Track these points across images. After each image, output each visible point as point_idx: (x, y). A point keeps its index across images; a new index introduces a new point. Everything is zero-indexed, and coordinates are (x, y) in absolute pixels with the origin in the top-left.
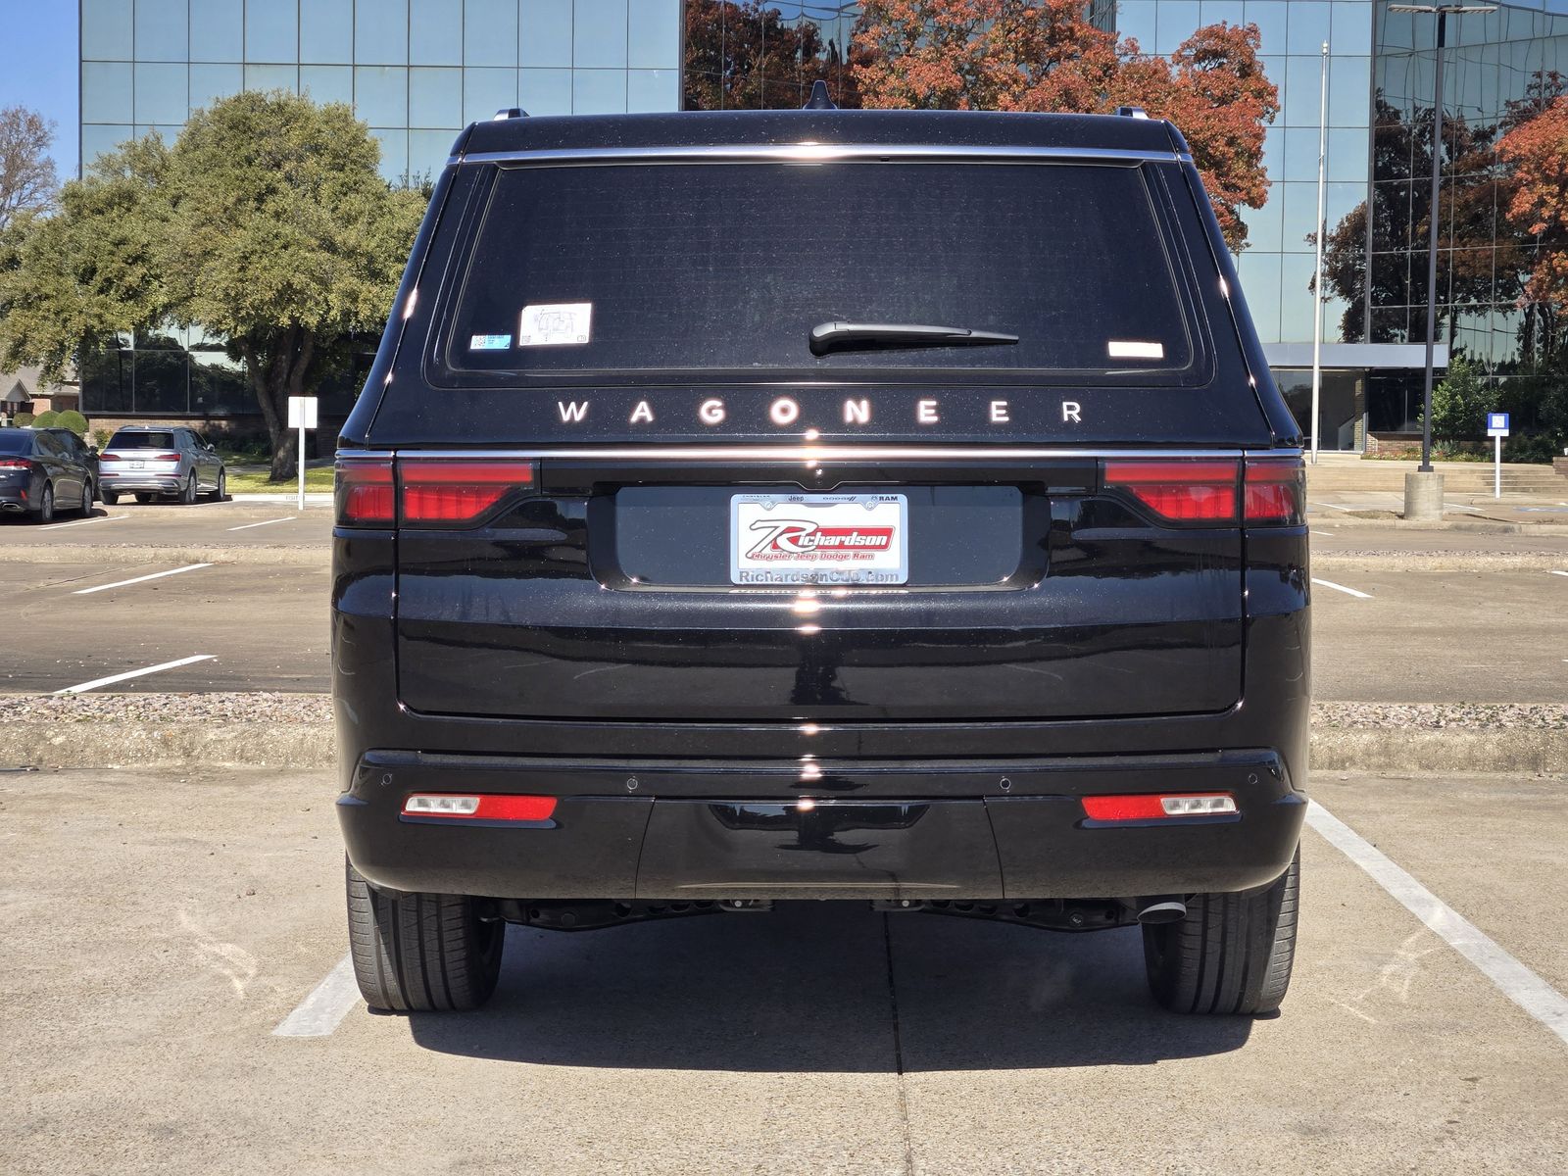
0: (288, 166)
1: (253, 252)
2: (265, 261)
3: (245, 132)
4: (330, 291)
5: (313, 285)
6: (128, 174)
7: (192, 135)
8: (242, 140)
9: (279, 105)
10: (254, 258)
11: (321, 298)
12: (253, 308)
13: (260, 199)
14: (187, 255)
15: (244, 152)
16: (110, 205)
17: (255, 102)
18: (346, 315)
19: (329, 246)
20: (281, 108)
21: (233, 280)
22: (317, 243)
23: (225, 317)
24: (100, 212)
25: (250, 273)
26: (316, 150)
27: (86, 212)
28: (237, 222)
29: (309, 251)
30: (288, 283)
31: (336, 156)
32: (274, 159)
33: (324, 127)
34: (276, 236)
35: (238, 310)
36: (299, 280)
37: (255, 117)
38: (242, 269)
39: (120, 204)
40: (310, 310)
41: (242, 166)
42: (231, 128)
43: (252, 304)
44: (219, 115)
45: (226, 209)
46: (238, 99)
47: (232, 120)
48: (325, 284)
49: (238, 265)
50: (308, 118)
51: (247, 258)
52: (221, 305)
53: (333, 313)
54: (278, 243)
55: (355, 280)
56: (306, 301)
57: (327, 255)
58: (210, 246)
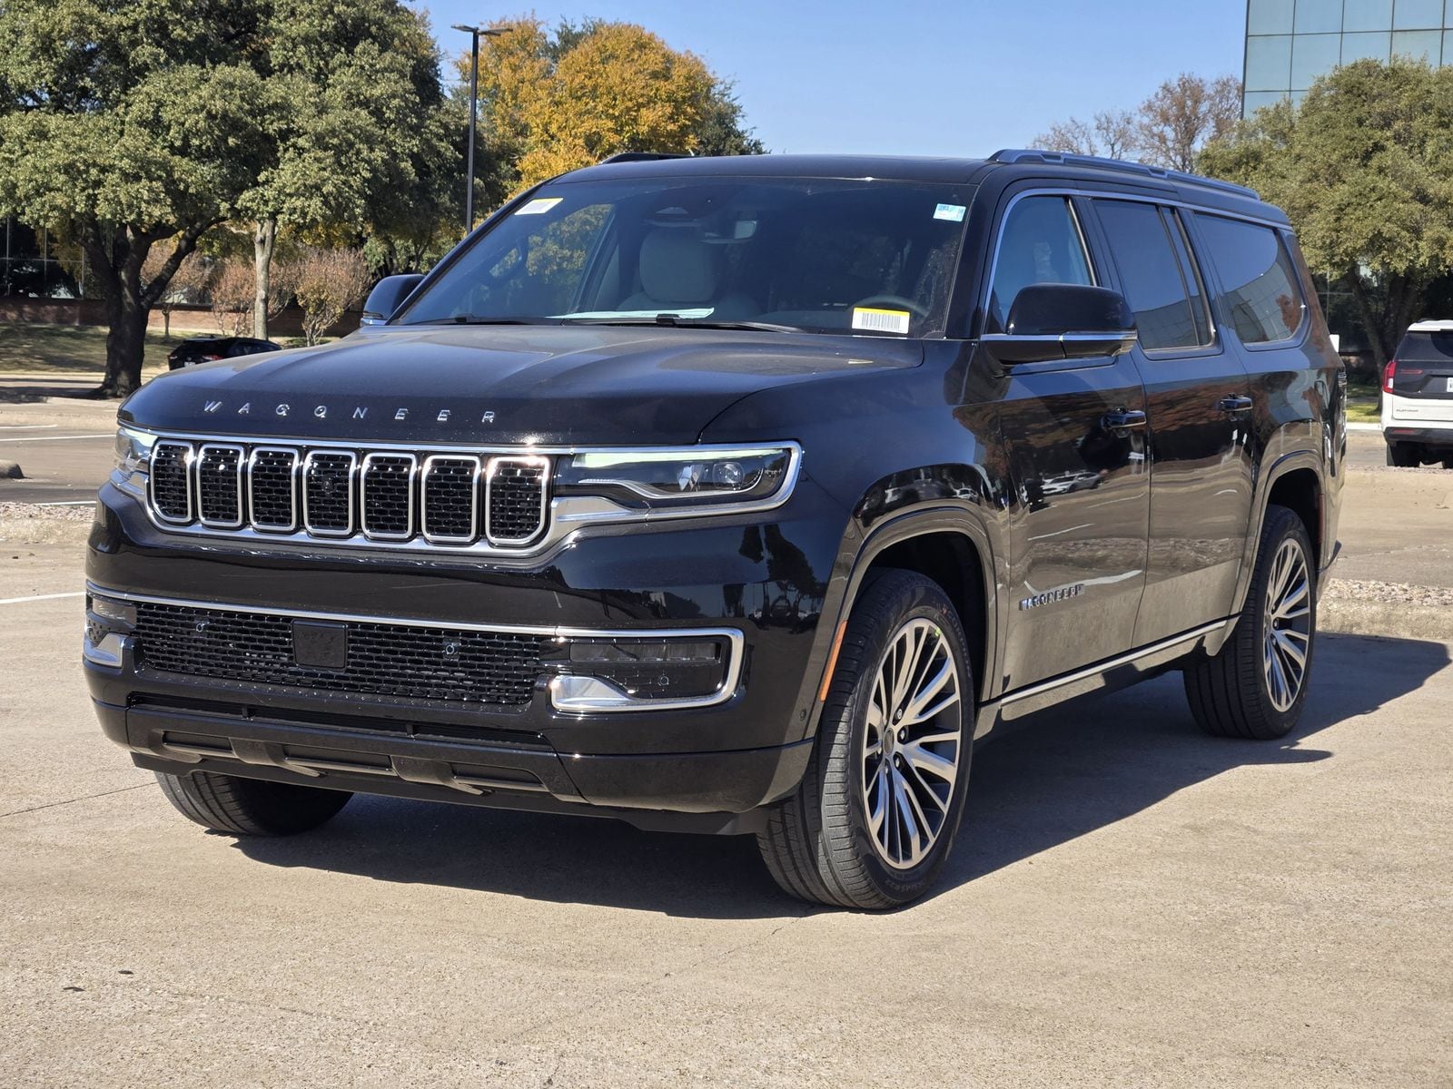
0: (1398, 125)
1: (1349, 205)
2: (1359, 213)
3: (1359, 96)
4: (1420, 239)
5: (1404, 233)
6: (1261, 136)
7: (1312, 99)
8: (1356, 103)
9: (1393, 69)
10: (1349, 210)
11: (1411, 246)
12: (1347, 255)
13: (1367, 156)
14: (1294, 209)
15: (1355, 114)
16: (1238, 164)
17: (1370, 68)
18: (1435, 259)
19: (1423, 198)
20: (1394, 73)
21: (1329, 229)
22: (1411, 195)
23: (1322, 263)
24: (1230, 171)
25: (1344, 223)
26: (1426, 109)
27: (1216, 172)
28: (1340, 177)
29: (1403, 202)
30: (1379, 231)
31: (1441, 114)
32: (1384, 119)
33: (1434, 89)
34: (1373, 190)
35: (1333, 256)
36: (1388, 229)
37: (1368, 82)
38: (1338, 219)
39: (1247, 163)
40: (1399, 256)
41: (1353, 126)
42: (1346, 93)
43: (1346, 250)
44: (1336, 81)
45: (1330, 166)
46: (1355, 66)
47: (1346, 85)
48: (1416, 232)
49: (1335, 216)
50: (1420, 81)
51: (1342, 210)
52: (1318, 252)
53: (1422, 259)
54: (1374, 196)
55: (1444, 229)
56: (1396, 248)
57: (1420, 206)
58: (1313, 199)
